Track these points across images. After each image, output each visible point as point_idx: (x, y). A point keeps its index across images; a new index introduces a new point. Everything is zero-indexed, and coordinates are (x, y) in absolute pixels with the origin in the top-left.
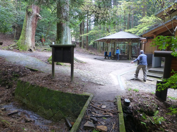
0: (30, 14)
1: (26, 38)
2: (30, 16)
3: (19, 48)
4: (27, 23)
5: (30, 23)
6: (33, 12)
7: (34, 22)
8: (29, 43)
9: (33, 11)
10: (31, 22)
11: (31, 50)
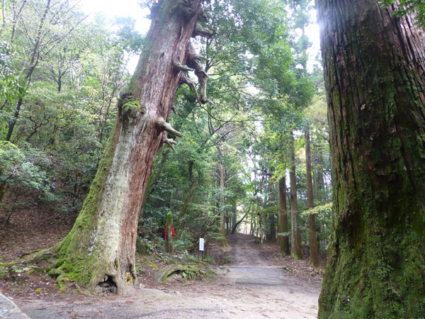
0: (131, 121)
1: (101, 221)
2: (130, 128)
3: (59, 270)
4: (113, 156)
5: (127, 154)
6: (142, 113)
7: (144, 152)
8: (110, 243)
9: (143, 107)
10: (132, 150)
11: (111, 281)
